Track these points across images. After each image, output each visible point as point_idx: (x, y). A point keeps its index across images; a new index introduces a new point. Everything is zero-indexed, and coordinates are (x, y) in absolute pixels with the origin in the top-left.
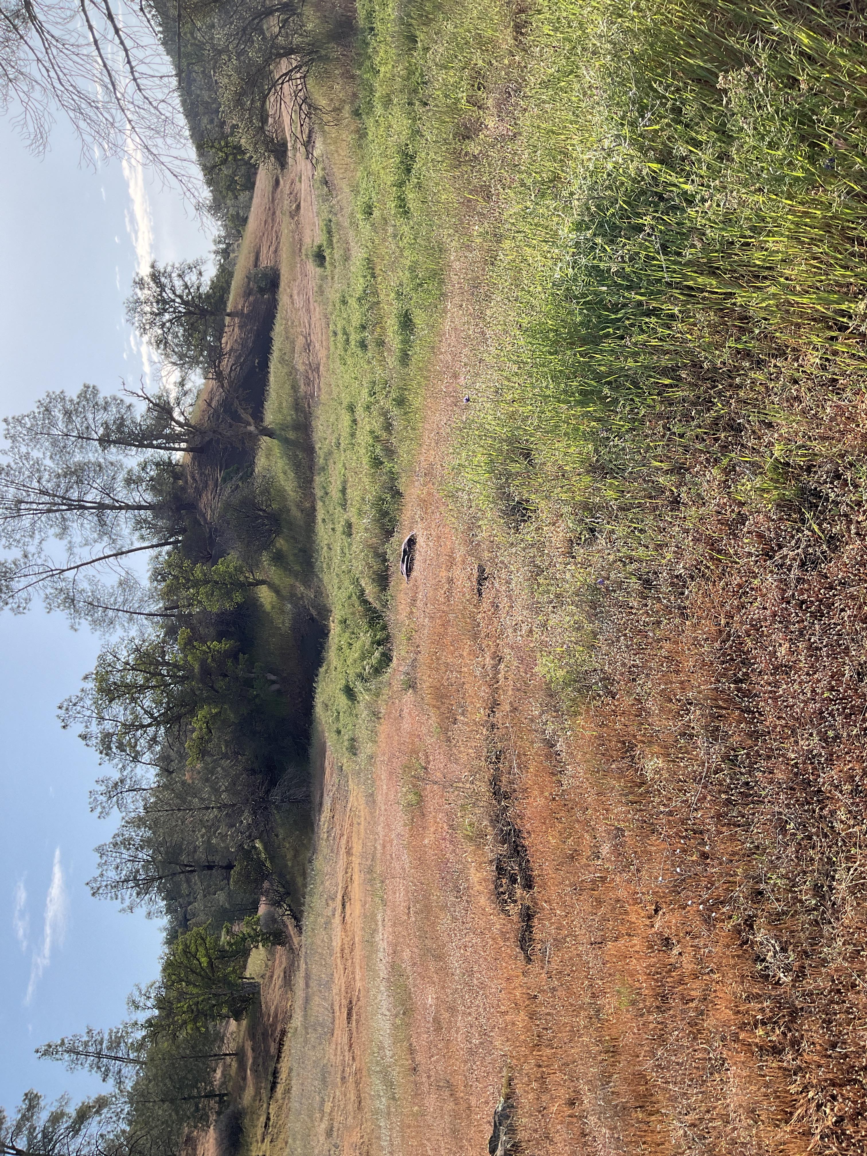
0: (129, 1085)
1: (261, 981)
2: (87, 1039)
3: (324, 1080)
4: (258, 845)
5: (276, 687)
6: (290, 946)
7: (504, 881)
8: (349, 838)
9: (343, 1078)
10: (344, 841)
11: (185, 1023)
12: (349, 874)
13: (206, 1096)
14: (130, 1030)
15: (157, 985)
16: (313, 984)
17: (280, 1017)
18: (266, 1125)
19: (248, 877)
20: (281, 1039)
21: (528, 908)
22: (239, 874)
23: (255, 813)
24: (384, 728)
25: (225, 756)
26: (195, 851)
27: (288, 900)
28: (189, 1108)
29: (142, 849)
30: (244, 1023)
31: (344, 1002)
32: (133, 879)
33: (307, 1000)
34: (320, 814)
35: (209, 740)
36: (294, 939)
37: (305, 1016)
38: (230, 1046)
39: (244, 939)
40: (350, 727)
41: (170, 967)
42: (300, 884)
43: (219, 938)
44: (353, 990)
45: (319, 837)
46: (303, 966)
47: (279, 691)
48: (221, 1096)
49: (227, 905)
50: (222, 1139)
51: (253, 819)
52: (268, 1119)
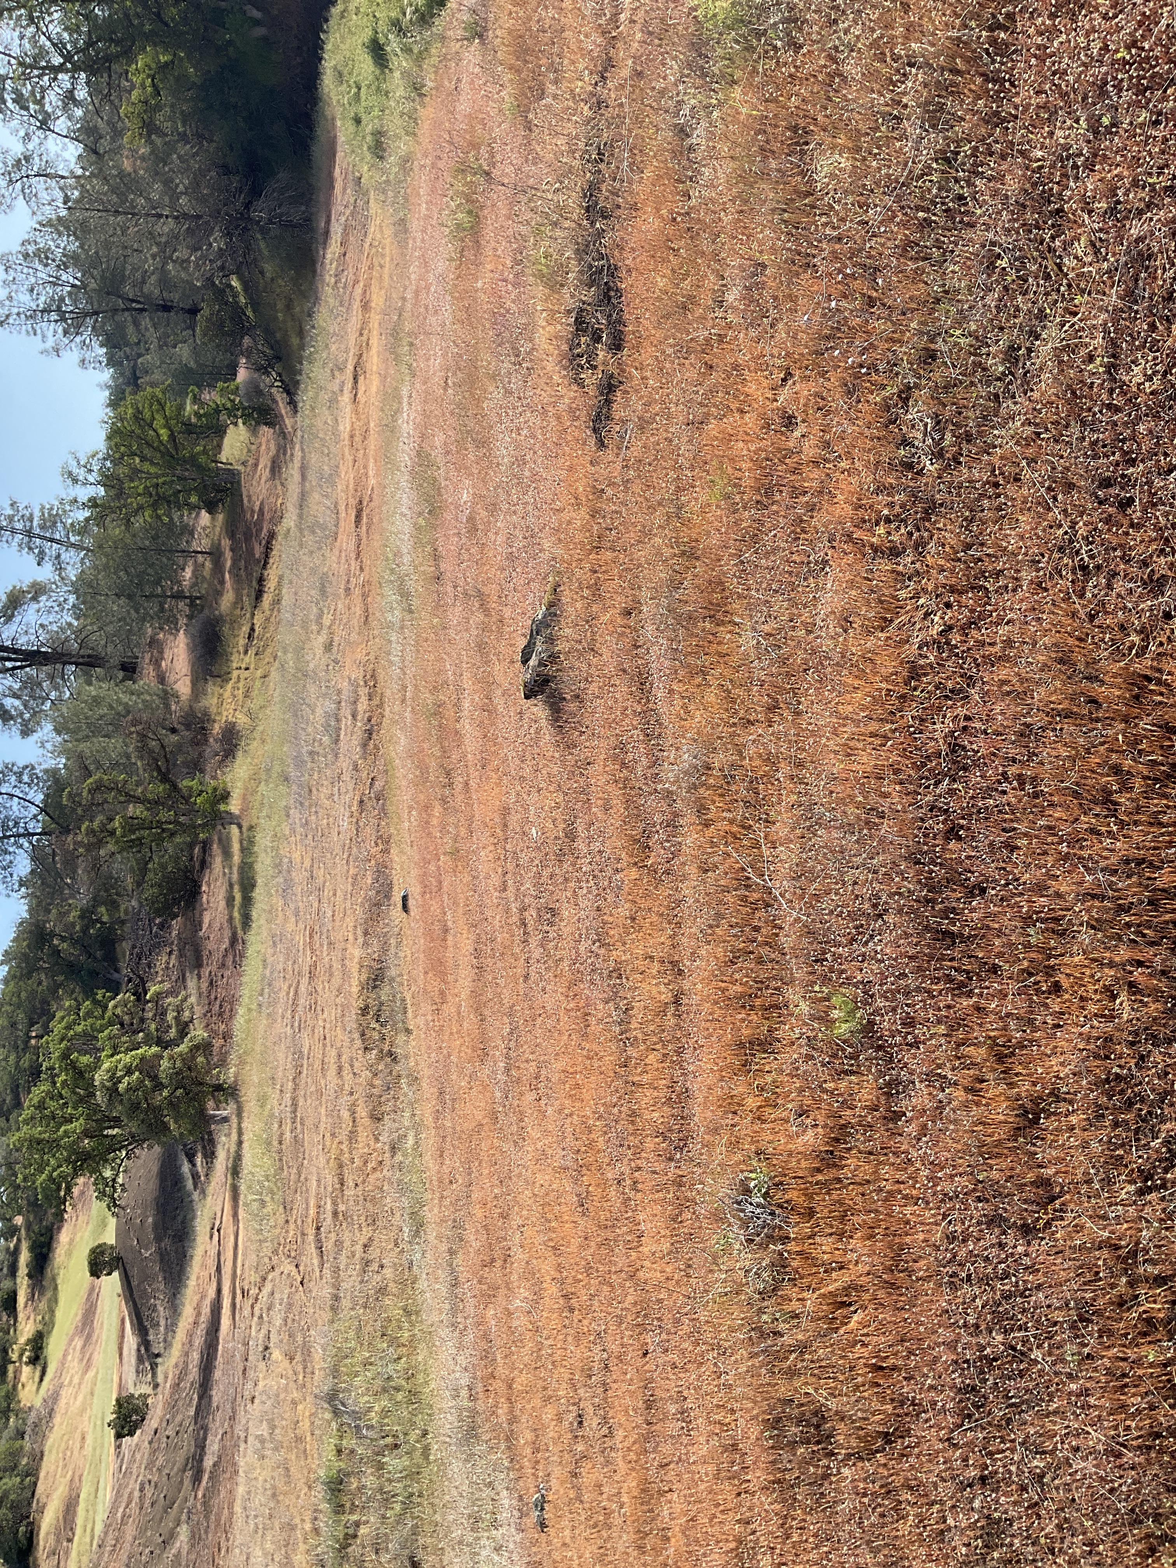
0: (72, 574)
1: (241, 468)
2: (11, 512)
3: (323, 591)
4: (235, 283)
5: (260, 31)
6: (281, 429)
7: (583, 339)
8: (367, 286)
9: (348, 590)
10: (359, 290)
11: (141, 508)
12: (365, 338)
13: (173, 597)
14: (68, 508)
15: (100, 456)
16: (312, 477)
17: (267, 516)
18: (250, 637)
19: (222, 326)
20: (269, 542)
21: (612, 376)
22: (208, 320)
23: (229, 234)
24: (427, 113)
25: (183, 137)
26: (144, 282)
27: (278, 367)
28: (152, 607)
29: (66, 267)
30: (221, 517)
31: (353, 502)
32: (54, 308)
33: (303, 496)
34: (324, 248)
35: (158, 108)
36: (287, 421)
37: (300, 516)
38: (200, 543)
39: (217, 411)
40: (376, 112)
41: (116, 435)
42: (295, 347)
43: (181, 407)
44: (365, 488)
45: (323, 281)
46: (298, 454)
47: (265, 39)
48: (192, 599)
49: (192, 364)
50: (195, 646)
51: (226, 244)
52: (253, 629)
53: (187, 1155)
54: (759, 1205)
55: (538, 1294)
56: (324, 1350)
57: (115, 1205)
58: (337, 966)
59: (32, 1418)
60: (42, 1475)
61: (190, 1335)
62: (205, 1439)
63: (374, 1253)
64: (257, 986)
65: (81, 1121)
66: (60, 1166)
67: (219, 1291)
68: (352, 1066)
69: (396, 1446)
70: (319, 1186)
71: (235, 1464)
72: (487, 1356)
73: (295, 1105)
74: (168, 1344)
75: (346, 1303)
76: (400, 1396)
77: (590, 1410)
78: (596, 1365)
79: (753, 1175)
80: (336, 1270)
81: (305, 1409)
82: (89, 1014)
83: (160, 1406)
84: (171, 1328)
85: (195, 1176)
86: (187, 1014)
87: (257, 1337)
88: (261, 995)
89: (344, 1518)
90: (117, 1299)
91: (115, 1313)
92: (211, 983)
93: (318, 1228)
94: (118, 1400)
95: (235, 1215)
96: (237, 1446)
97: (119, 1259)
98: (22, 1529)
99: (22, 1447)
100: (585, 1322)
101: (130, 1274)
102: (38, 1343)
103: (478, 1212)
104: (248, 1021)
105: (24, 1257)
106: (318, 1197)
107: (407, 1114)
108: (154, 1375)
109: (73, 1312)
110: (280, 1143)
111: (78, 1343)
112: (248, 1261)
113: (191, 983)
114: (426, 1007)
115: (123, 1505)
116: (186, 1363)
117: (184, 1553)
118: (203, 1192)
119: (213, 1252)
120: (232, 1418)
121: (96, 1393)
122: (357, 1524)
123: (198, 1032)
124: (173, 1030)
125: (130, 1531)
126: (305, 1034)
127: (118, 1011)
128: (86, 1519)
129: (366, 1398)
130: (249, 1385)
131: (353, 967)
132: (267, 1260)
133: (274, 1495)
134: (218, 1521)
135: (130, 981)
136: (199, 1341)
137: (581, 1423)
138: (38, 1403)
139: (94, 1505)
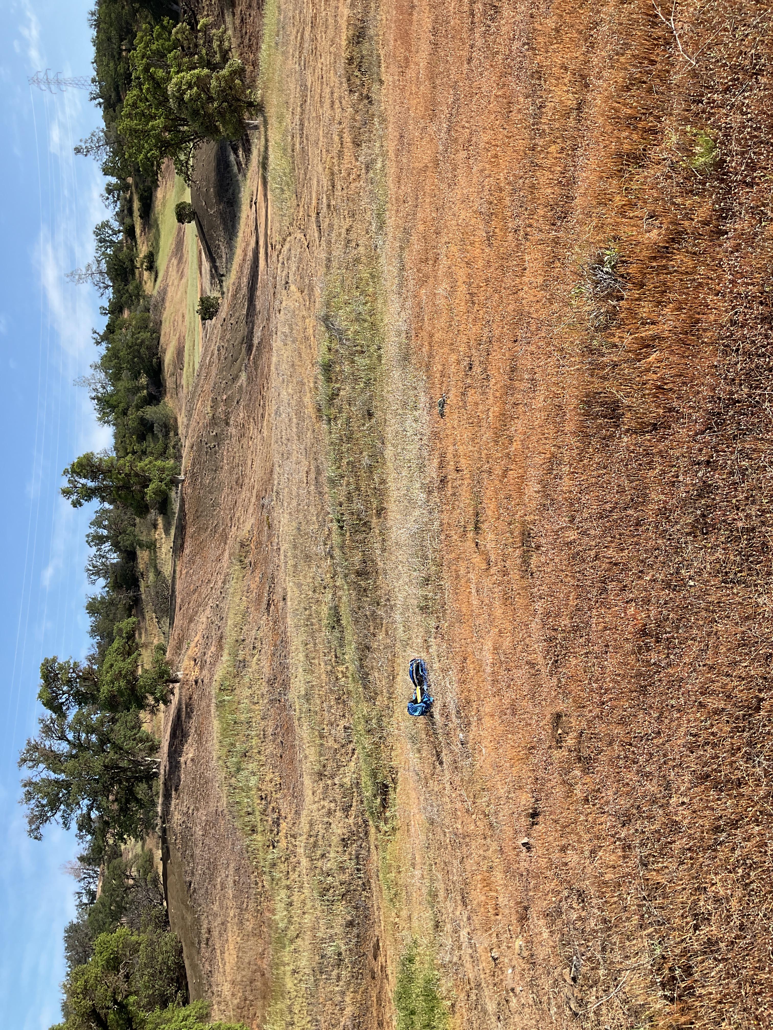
53: (232, 148)
54: (607, 273)
55: (453, 289)
56: (322, 291)
57: (189, 180)
58: (331, 21)
59: (153, 301)
60: (162, 333)
61: (241, 267)
62: (253, 328)
63: (353, 236)
64: (274, 28)
65: (162, 119)
66: (151, 150)
67: (257, 242)
68: (341, 103)
69: (363, 352)
70: (318, 185)
71: (270, 345)
72: (419, 317)
73: (302, 124)
74: (228, 271)
75: (335, 264)
76: (366, 325)
77: (477, 363)
78: (484, 339)
79: (608, 252)
80: (329, 242)
81: (310, 322)
82: (159, 36)
83: (226, 306)
84: (230, 260)
85: (239, 164)
86: (226, 44)
87: (281, 275)
88: (278, 36)
89: (333, 385)
90: (196, 239)
91: (195, 246)
92: (242, 20)
93: (318, 214)
94: (201, 299)
95: (265, 195)
96: (271, 335)
97: (194, 213)
98: (154, 360)
99: (149, 317)
100: (481, 312)
101: (202, 224)
102: (151, 259)
103: (421, 228)
104: (269, 55)
105: (136, 205)
106: (318, 194)
107: (378, 144)
108: (221, 286)
109: (170, 241)
110: (293, 150)
111: (175, 261)
112: (275, 226)
113: (228, 19)
114: (394, 69)
115: (209, 356)
116: (239, 283)
117: (244, 386)
118: (245, 175)
119: (253, 217)
120: (268, 319)
121: (188, 292)
122: (339, 389)
123: (236, 60)
124: (218, 55)
125: (214, 371)
126: (309, 72)
127: (179, 36)
128: (189, 360)
129: (346, 323)
130: (277, 303)
131: (343, 23)
132: (286, 228)
133: (293, 365)
134: (262, 373)
135: (185, 12)
136: (247, 271)
137: (471, 368)
138: (155, 293)
139: (193, 353)
